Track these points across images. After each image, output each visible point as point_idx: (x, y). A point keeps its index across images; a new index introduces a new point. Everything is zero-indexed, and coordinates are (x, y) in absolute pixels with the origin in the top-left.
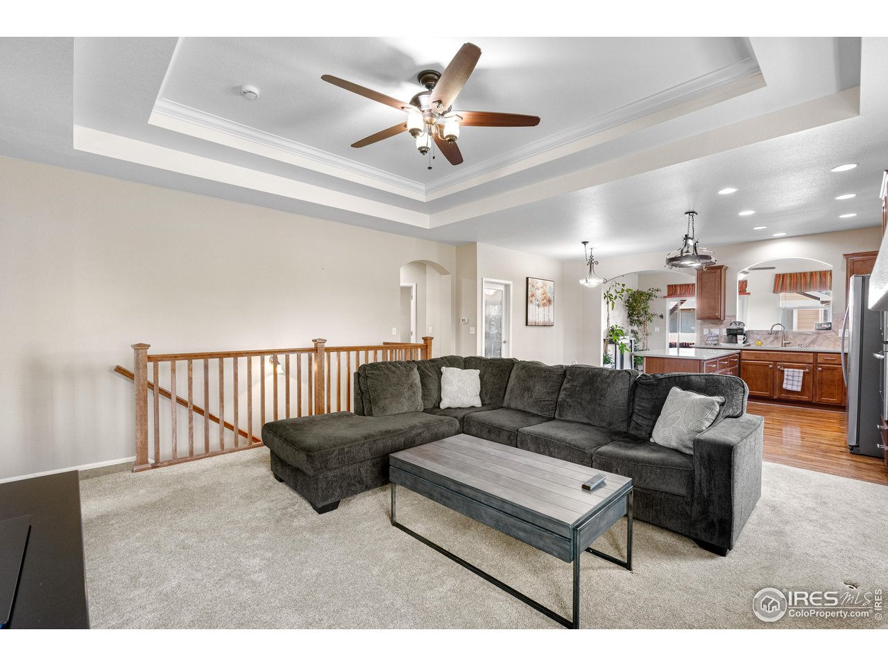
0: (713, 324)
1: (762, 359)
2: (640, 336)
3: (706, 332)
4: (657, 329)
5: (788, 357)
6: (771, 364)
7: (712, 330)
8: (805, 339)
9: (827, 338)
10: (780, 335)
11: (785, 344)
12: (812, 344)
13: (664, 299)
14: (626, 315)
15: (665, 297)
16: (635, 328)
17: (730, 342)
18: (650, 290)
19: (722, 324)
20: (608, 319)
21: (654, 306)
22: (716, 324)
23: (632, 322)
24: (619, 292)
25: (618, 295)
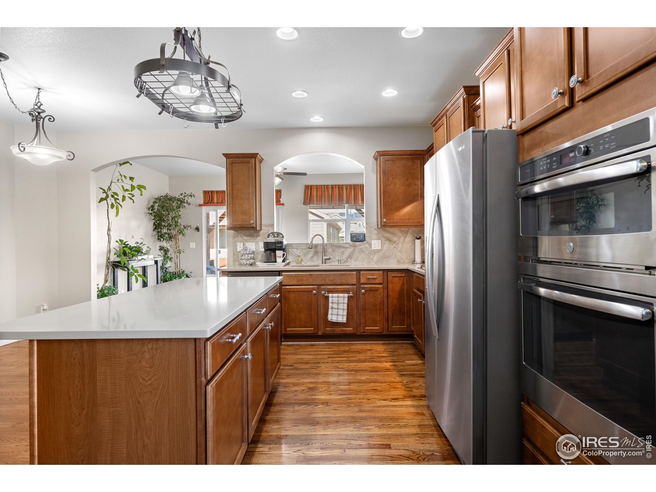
0: (248, 236)
1: (305, 282)
2: (171, 254)
3: (240, 247)
4: (193, 245)
5: (331, 278)
6: (314, 289)
7: (247, 244)
8: (343, 253)
9: (362, 251)
10: (320, 249)
11: (326, 260)
12: (349, 259)
13: (200, 207)
14: (151, 226)
15: (200, 205)
16: (165, 244)
17: (268, 260)
18: (181, 194)
19: (258, 236)
20: (109, 230)
21: (187, 216)
22: (251, 235)
23: (160, 237)
24: (127, 190)
25: (126, 194)
